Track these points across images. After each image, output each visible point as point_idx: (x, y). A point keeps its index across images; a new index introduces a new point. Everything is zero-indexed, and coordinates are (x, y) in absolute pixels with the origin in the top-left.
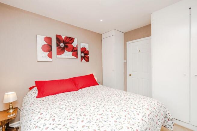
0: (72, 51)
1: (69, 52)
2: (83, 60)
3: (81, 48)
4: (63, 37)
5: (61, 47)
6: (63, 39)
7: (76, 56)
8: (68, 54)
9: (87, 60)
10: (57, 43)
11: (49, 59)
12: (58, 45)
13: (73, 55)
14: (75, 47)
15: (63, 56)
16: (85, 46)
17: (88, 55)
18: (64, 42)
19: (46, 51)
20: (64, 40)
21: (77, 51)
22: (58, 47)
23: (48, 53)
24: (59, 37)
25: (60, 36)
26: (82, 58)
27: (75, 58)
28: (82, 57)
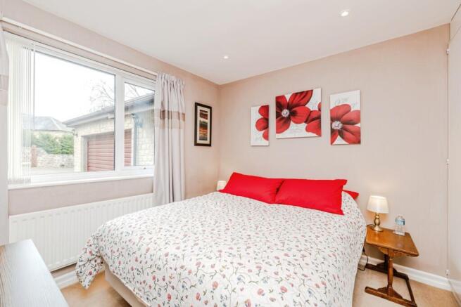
0: (306, 122)
1: (299, 125)
2: (339, 140)
3: (332, 107)
4: (288, 97)
5: (284, 118)
6: (288, 100)
7: (317, 130)
8: (297, 129)
9: (355, 139)
10: (277, 112)
11: (264, 142)
12: (278, 115)
13: (308, 130)
14: (314, 109)
15: (287, 134)
16: (346, 100)
17: (359, 125)
18: (289, 107)
19: (260, 130)
20: (288, 103)
21: (319, 118)
22: (279, 118)
23: (263, 132)
24: (280, 100)
25: (283, 97)
26: (334, 133)
27: (315, 135)
28: (333, 131)
